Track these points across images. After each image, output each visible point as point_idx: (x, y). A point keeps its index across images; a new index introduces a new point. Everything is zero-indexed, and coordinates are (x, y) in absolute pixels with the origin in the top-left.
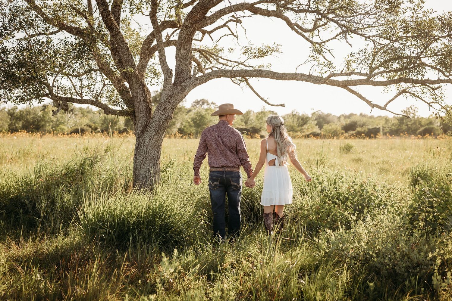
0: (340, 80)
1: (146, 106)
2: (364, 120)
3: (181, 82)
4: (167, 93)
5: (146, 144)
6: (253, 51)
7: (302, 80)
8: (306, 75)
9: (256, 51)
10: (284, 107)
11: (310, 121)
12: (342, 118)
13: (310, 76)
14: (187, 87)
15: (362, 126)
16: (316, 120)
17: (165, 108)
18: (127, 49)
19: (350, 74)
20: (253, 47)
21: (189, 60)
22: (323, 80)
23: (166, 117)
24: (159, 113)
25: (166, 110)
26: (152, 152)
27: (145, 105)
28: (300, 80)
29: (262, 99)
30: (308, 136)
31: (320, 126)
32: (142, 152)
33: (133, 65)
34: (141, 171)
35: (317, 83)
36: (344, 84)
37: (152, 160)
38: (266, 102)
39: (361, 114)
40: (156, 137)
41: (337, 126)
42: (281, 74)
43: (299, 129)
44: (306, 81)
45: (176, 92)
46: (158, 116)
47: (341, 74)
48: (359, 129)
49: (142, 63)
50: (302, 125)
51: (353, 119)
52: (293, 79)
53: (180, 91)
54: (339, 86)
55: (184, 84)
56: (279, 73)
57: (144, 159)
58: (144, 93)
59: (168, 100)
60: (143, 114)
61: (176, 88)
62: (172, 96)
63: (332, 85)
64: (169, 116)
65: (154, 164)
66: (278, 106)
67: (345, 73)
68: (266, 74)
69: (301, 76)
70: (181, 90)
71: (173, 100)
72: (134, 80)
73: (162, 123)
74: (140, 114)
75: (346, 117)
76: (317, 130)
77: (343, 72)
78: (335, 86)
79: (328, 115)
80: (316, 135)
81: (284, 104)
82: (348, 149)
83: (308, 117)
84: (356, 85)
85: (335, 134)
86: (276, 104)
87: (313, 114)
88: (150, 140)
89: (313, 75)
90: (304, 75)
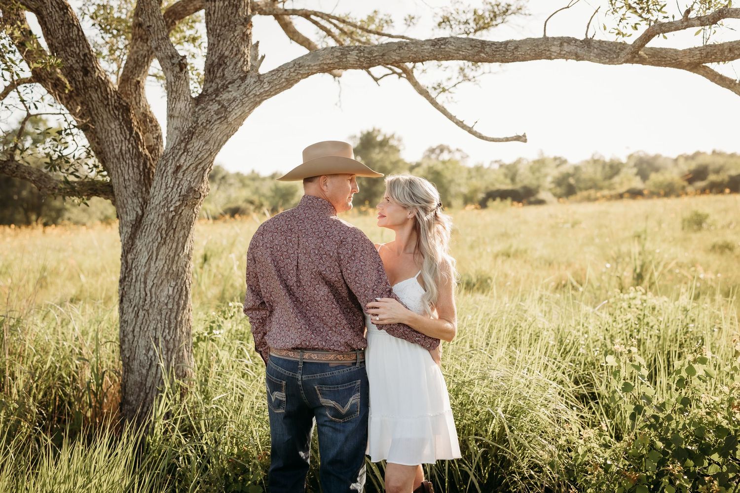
0: (680, 47)
1: (138, 167)
2: (720, 161)
3: (217, 92)
4: (179, 125)
5: (143, 271)
6: (463, 18)
7: (566, 56)
8: (576, 40)
9: (470, 16)
10: (525, 141)
11: (624, 171)
12: (681, 162)
13: (587, 43)
14: (234, 104)
15: (717, 171)
16: (635, 166)
17: (178, 168)
18: (61, 9)
19: (713, 20)
20: (461, 8)
21: (239, 27)
22: (628, 50)
23: (183, 192)
24: (164, 184)
25: (180, 175)
26: (162, 291)
27: (136, 164)
28: (560, 56)
29: (460, 124)
30: (621, 196)
31: (643, 175)
32: (135, 294)
33: (85, 55)
34: (135, 344)
35: (611, 61)
36: (696, 59)
37: (164, 312)
38: (470, 131)
39: (714, 152)
40: (164, 250)
41: (673, 175)
42: (501, 44)
43: (607, 183)
44: (578, 58)
45: (202, 119)
46: (162, 192)
47: (686, 22)
48: (712, 178)
49: (136, 52)
50: (610, 177)
51: (700, 161)
52: (538, 56)
53: (215, 117)
54: (679, 65)
55: (225, 96)
56: (493, 43)
57: (141, 313)
58: (131, 129)
59: (183, 144)
60: (131, 189)
61: (203, 109)
62: (193, 133)
63: (659, 65)
64: (191, 189)
65: (170, 323)
66: (507, 140)
67: (699, 18)
68: (458, 50)
69: (561, 45)
70: (217, 113)
71: (196, 144)
72: (94, 96)
73: (176, 210)
74: (123, 189)
75: (687, 158)
76: (637, 183)
77: (692, 15)
78: (666, 65)
79: (657, 157)
80: (635, 194)
81: (524, 136)
82: (697, 222)
83: (621, 164)
84: (732, 59)
85: (669, 191)
86: (501, 136)
87: (630, 157)
88: (150, 259)
89: (596, 38)
90: (569, 41)
